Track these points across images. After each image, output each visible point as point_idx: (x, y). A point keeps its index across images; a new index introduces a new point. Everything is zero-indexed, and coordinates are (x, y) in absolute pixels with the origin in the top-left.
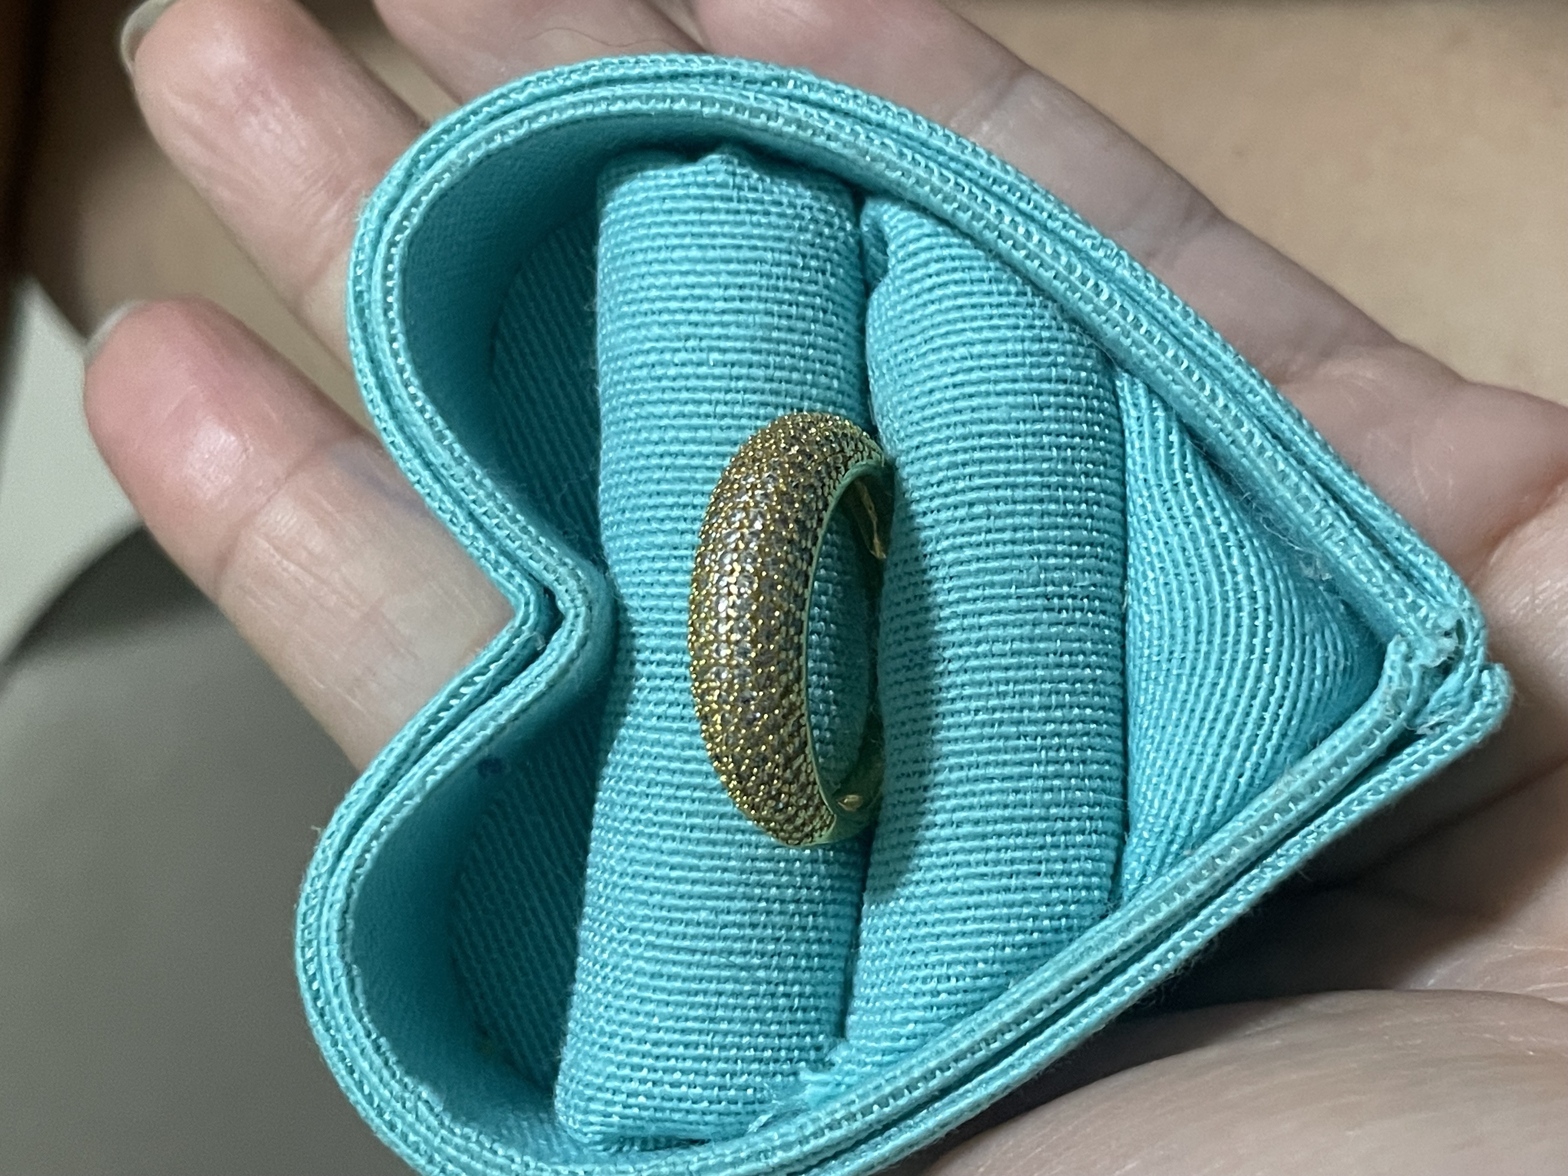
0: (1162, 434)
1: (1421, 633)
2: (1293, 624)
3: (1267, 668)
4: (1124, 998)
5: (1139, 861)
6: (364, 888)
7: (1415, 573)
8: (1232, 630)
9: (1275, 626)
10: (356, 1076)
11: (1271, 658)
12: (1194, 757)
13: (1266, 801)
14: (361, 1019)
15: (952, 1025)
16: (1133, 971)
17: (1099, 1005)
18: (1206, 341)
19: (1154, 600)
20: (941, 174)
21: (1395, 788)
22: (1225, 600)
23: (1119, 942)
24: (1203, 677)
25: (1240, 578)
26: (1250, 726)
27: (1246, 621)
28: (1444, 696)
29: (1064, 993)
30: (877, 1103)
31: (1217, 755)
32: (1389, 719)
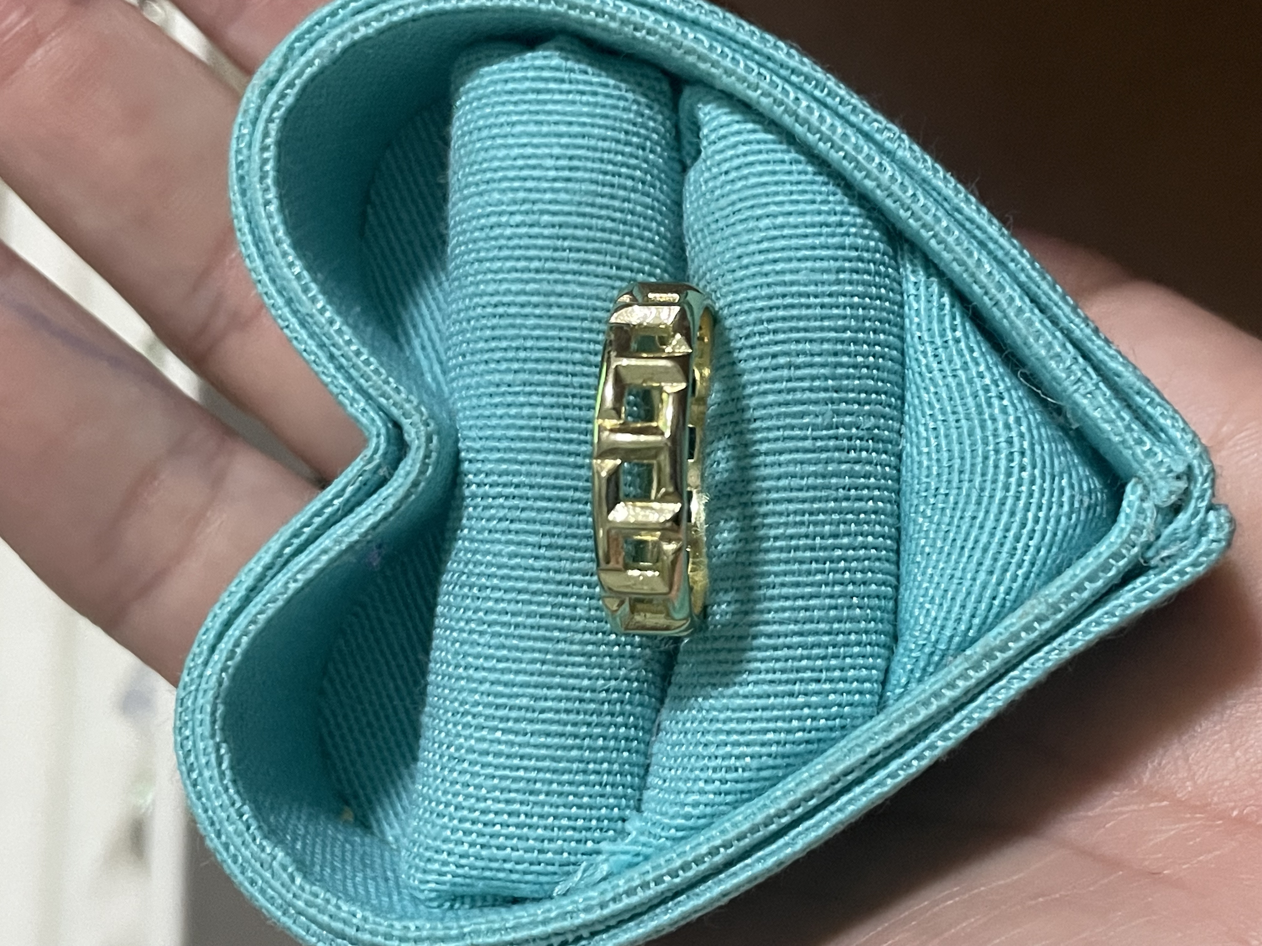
0: (935, 298)
1: (1156, 477)
2: (1044, 466)
3: (1021, 503)
4: (886, 789)
5: (904, 669)
6: (233, 678)
7: (1151, 423)
8: (991, 470)
9: (1029, 468)
10: (223, 838)
11: (1024, 497)
12: (955, 581)
13: (1014, 621)
14: (226, 790)
15: (735, 808)
16: (893, 766)
17: (864, 793)
18: (975, 215)
19: (923, 442)
20: (746, 65)
21: (1128, 612)
22: (986, 444)
23: (882, 741)
24: (964, 511)
25: (1000, 425)
26: (1004, 555)
27: (1003, 464)
28: (1174, 532)
29: (833, 784)
30: (669, 874)
31: (974, 579)
32: (1124, 551)
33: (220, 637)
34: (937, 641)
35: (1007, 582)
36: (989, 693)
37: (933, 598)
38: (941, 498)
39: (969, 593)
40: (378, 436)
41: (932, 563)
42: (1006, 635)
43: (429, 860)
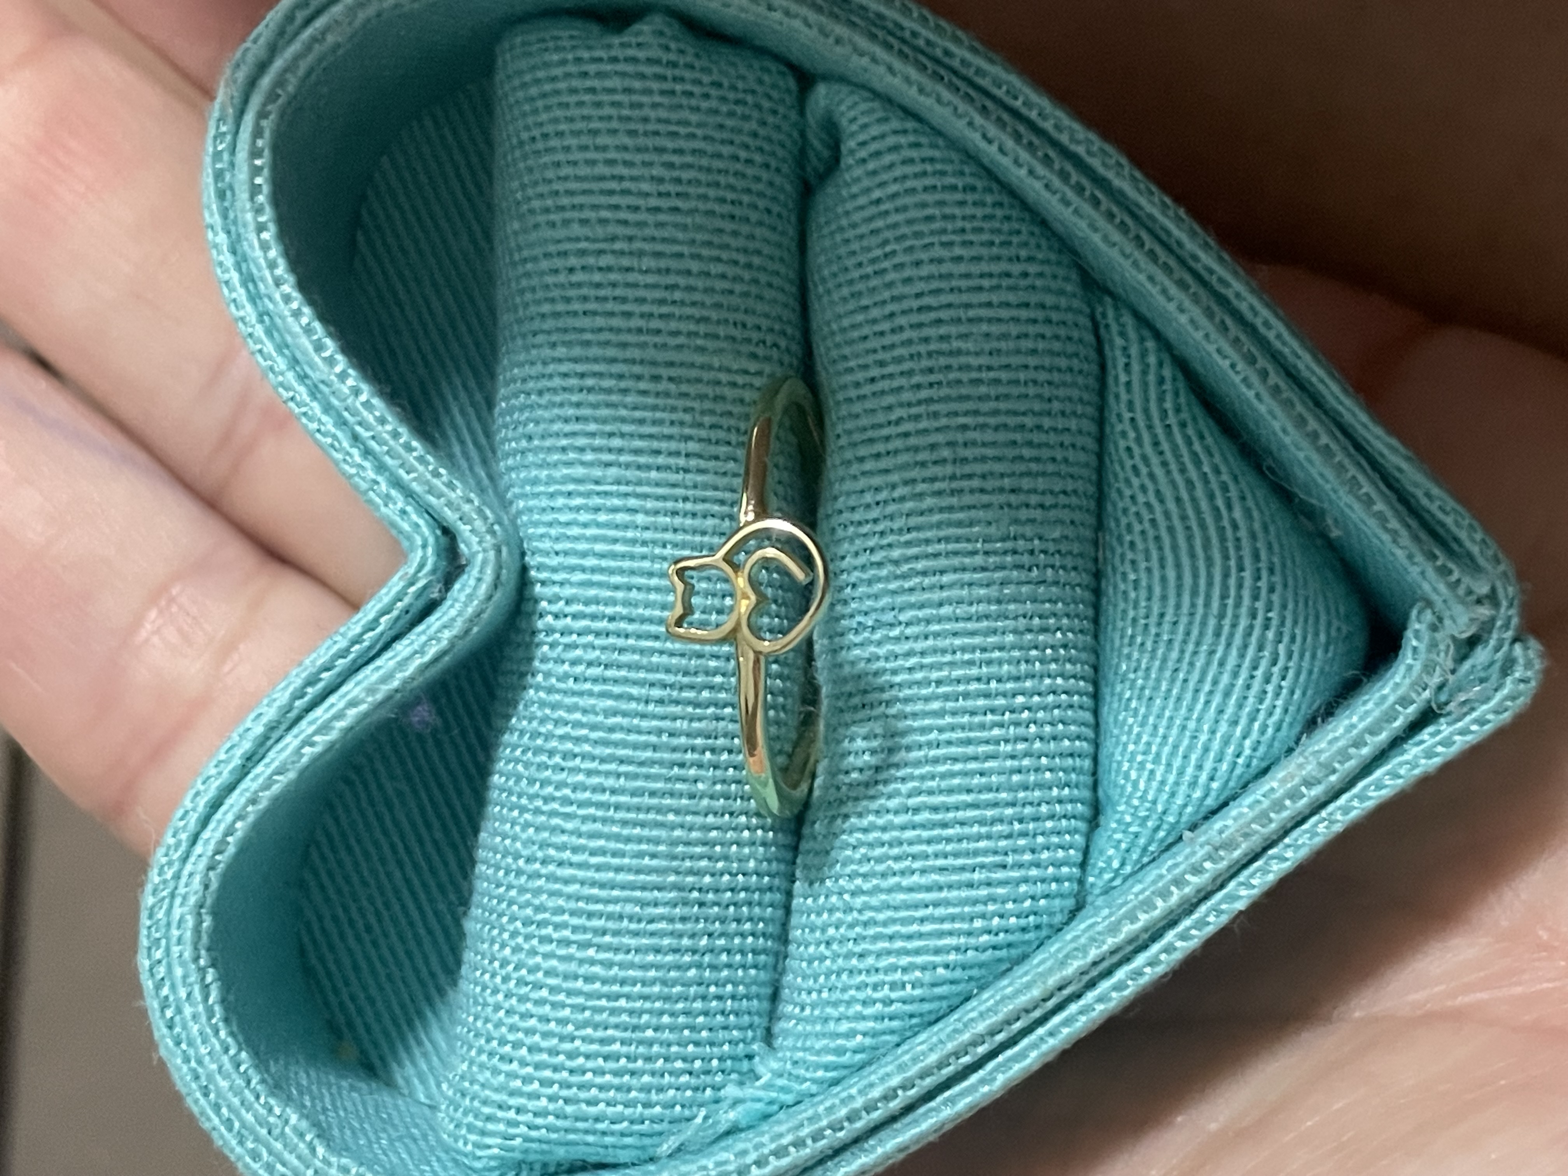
0: (1153, 368)
1: (1451, 600)
2: (1296, 586)
3: (1271, 634)
4: (1110, 1005)
6: (226, 880)
7: (1442, 533)
8: (1233, 592)
10: (213, 1097)
11: (1274, 624)
12: (1188, 734)
13: (1273, 785)
14: (216, 1031)
15: (913, 1036)
16: (1120, 974)
17: (1082, 1012)
18: (1215, 265)
19: (1141, 557)
22: (1226, 557)
23: (1108, 943)
24: (1198, 644)
25: (1242, 532)
27: (1248, 582)
28: (1473, 670)
29: (1046, 1000)
30: (831, 1127)
31: (1213, 732)
32: (1414, 695)
33: (204, 822)
34: (1164, 813)
35: (1255, 735)
36: (1241, 878)
37: (1158, 755)
38: (1166, 627)
39: (1206, 750)
40: (424, 546)
41: (1155, 710)
42: (1266, 803)
43: (489, 1118)
